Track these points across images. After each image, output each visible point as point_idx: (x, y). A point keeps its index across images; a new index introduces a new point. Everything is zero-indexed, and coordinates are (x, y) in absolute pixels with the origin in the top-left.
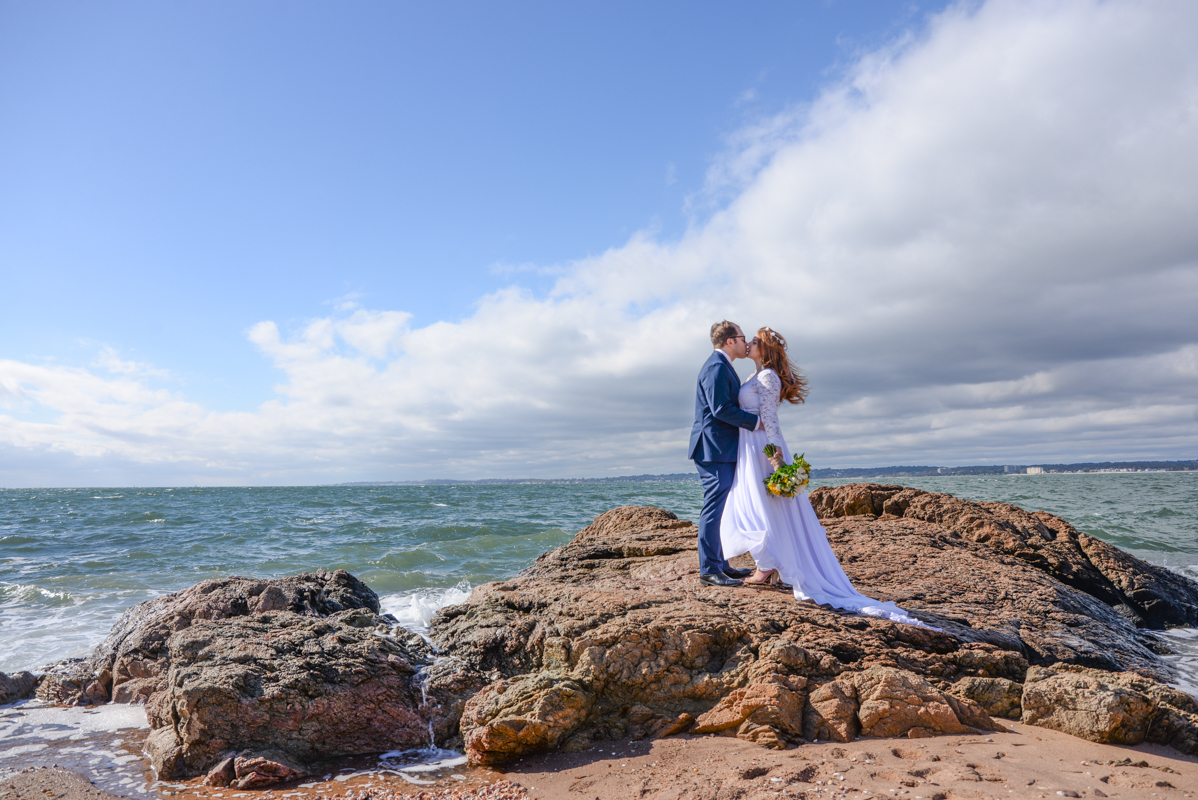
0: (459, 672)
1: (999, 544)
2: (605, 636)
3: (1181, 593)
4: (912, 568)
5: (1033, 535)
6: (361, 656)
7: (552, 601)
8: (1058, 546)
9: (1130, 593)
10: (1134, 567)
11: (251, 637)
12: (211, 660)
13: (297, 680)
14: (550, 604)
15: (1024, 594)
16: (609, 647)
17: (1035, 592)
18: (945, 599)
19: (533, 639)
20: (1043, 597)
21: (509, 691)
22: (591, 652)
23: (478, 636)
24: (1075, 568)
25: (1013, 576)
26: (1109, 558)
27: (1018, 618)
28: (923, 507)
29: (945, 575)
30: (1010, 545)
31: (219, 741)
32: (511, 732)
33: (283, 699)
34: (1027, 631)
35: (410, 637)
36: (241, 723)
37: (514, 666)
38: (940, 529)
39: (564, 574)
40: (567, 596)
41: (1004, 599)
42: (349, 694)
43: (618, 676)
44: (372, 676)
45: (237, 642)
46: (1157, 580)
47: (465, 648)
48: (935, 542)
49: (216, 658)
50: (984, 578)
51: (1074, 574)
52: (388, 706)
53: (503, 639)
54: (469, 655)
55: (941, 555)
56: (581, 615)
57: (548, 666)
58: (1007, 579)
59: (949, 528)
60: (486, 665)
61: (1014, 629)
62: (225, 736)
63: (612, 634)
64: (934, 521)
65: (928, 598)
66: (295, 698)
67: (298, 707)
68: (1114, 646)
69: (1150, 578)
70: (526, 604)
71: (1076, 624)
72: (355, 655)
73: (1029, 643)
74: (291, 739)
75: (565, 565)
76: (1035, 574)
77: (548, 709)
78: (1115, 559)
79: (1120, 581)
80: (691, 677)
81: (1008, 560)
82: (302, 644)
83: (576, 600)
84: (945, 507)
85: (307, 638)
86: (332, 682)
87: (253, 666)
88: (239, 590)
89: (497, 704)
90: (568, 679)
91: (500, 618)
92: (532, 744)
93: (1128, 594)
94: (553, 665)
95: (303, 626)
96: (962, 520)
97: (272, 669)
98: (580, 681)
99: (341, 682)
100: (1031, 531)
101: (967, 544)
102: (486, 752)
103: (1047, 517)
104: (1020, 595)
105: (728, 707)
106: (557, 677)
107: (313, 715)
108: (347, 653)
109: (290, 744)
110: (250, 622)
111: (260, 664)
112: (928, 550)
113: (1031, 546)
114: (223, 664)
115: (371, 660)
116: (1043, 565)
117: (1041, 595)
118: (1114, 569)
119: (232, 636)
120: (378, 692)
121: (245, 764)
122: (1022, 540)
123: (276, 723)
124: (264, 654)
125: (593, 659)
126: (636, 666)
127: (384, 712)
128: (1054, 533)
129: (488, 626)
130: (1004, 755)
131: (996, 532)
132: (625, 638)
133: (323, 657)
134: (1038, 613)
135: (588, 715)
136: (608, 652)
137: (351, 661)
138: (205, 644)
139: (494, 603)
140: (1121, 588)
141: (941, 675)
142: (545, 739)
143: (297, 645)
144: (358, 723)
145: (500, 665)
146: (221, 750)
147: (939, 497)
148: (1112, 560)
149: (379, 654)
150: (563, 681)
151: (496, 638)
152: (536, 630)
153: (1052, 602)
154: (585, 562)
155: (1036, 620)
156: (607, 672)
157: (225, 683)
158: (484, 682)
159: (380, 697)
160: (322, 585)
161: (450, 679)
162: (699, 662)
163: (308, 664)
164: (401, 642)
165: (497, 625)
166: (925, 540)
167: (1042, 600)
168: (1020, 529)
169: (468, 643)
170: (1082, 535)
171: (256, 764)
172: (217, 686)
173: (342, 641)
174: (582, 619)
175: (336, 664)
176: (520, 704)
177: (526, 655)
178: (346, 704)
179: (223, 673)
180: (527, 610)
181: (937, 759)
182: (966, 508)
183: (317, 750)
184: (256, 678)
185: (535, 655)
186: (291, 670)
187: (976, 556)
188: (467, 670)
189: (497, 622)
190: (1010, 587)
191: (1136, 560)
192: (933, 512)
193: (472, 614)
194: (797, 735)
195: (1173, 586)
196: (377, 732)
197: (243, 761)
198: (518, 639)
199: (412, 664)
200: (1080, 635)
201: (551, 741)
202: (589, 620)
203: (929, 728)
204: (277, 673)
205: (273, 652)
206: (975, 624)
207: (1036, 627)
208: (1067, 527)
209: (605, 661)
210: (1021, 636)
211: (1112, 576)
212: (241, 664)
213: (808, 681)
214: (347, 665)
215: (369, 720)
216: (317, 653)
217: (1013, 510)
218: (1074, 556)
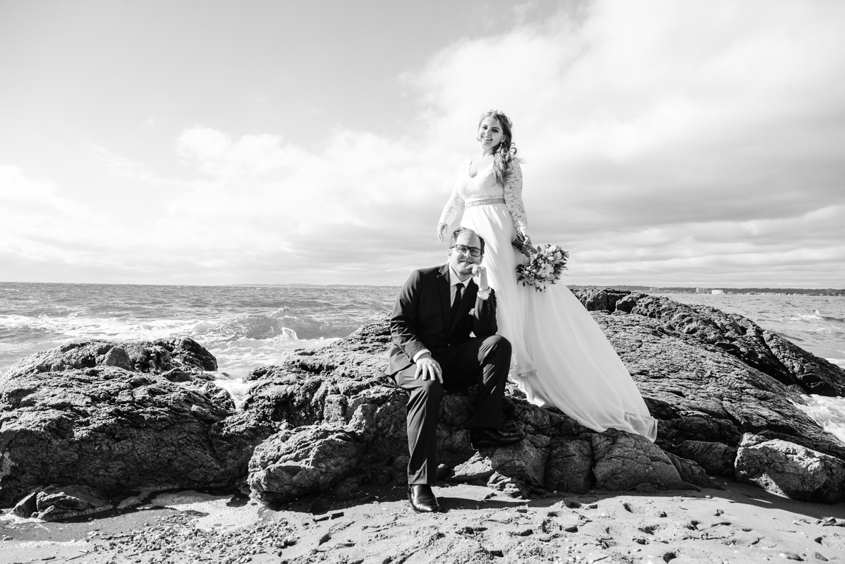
0: (252, 422)
1: (703, 336)
2: (377, 396)
3: (838, 378)
4: (638, 350)
5: (729, 330)
6: (166, 405)
7: (338, 364)
8: (748, 339)
9: (800, 376)
10: (803, 357)
11: (75, 387)
12: (32, 405)
13: (105, 424)
14: (337, 367)
15: (725, 374)
16: (380, 405)
17: (733, 373)
18: (664, 375)
19: (317, 395)
20: (739, 376)
21: (290, 440)
22: (364, 408)
23: (272, 391)
24: (760, 356)
25: (716, 360)
26: (786, 350)
27: (721, 392)
28: (646, 306)
29: (664, 357)
30: (712, 337)
31: (29, 477)
32: (286, 476)
33: (91, 441)
34: (728, 403)
35: (217, 391)
36: (51, 461)
37: (301, 418)
38: (659, 323)
39: (361, 346)
40: (351, 361)
41: (710, 377)
42: (151, 437)
43: (386, 430)
44: (175, 423)
45: (59, 390)
46: (820, 367)
47: (261, 401)
48: (655, 332)
49: (37, 405)
50: (694, 360)
51: (759, 361)
52: (188, 450)
53: (292, 394)
54: (263, 408)
55: (661, 341)
56: (360, 377)
57: (328, 419)
58: (711, 362)
59: (665, 322)
60: (277, 417)
61: (719, 400)
62: (35, 472)
63: (383, 394)
64: (654, 317)
65: (651, 374)
66: (103, 440)
67: (105, 448)
68: (793, 416)
69: (815, 366)
70: (317, 366)
71: (765, 398)
72: (161, 405)
73: (731, 412)
74: (98, 476)
75: (365, 339)
76: (732, 359)
77: (321, 457)
78: (790, 350)
79: (793, 367)
80: (451, 434)
81: (711, 348)
82: (117, 394)
83: (358, 364)
84: (664, 307)
85: (121, 389)
86: (138, 427)
87: (69, 412)
88: (91, 350)
89: (279, 450)
90: (342, 431)
91: (292, 377)
92: (305, 487)
93: (799, 377)
94: (332, 419)
95: (123, 378)
96: (676, 316)
97: (85, 414)
98: (353, 433)
99: (146, 427)
100: (727, 328)
101: (679, 334)
102: (264, 492)
103: (739, 318)
104: (722, 374)
105: (480, 460)
106: (332, 429)
107: (119, 455)
108: (154, 403)
109: (97, 480)
110: (79, 374)
111: (75, 411)
112: (651, 337)
113: (728, 338)
114: (42, 410)
115: (175, 409)
116: (736, 352)
117: (737, 375)
118: (789, 358)
119: (57, 386)
120: (180, 437)
121: (46, 499)
122: (721, 334)
123: (84, 461)
124: (80, 402)
125: (364, 415)
126: (403, 422)
127: (184, 454)
128: (744, 330)
129: (281, 384)
130: (723, 512)
131: (701, 327)
132: (394, 397)
133: (133, 405)
134: (736, 388)
135: (358, 463)
136: (379, 409)
137: (157, 409)
138: (30, 391)
139: (290, 366)
140: (794, 372)
141: (665, 438)
142: (317, 482)
143: (112, 395)
144: (160, 463)
145: (289, 417)
146: (31, 484)
147: (659, 299)
148: (788, 351)
149: (184, 404)
150: (337, 432)
151: (287, 394)
152: (320, 388)
153: (746, 381)
154: (380, 337)
155: (735, 394)
156: (377, 426)
157: (37, 426)
158: (273, 431)
159: (180, 441)
160: (171, 349)
161: (241, 428)
162: (457, 420)
163: (117, 411)
164: (207, 395)
165: (288, 383)
166: (648, 330)
167: (738, 379)
168: (719, 325)
169: (263, 397)
170: (766, 332)
171: (55, 498)
172: (30, 428)
173: (153, 392)
174: (361, 380)
175: (143, 412)
176: (298, 451)
177: (311, 408)
178: (149, 446)
179: (39, 417)
180: (317, 372)
181: (664, 515)
182: (679, 308)
183: (122, 486)
184: (69, 422)
185: (318, 410)
186: (102, 415)
187: (687, 343)
188: (259, 420)
189: (288, 381)
190: (714, 368)
191: (805, 352)
192: (654, 310)
193: (270, 373)
194: (539, 487)
195: (832, 372)
196: (177, 471)
197: (44, 496)
198: (304, 395)
199: (213, 413)
200: (768, 407)
201: (323, 485)
202: (365, 382)
203: (656, 484)
204: (89, 418)
205: (89, 400)
206: (688, 395)
207: (735, 399)
208: (754, 326)
209: (375, 416)
210: (724, 406)
211: (787, 363)
212: (58, 410)
213: (551, 440)
214: (153, 413)
215: (170, 460)
216: (128, 402)
217: (714, 311)
218: (760, 347)
